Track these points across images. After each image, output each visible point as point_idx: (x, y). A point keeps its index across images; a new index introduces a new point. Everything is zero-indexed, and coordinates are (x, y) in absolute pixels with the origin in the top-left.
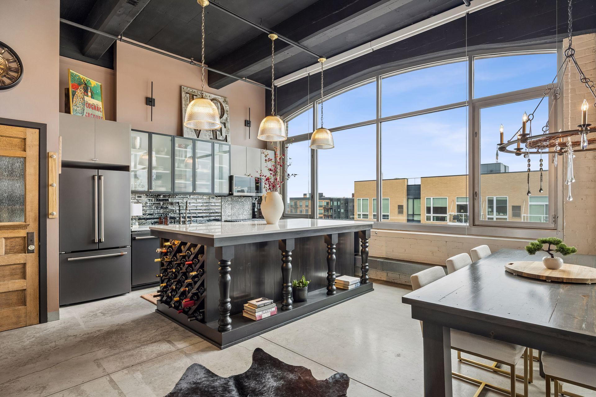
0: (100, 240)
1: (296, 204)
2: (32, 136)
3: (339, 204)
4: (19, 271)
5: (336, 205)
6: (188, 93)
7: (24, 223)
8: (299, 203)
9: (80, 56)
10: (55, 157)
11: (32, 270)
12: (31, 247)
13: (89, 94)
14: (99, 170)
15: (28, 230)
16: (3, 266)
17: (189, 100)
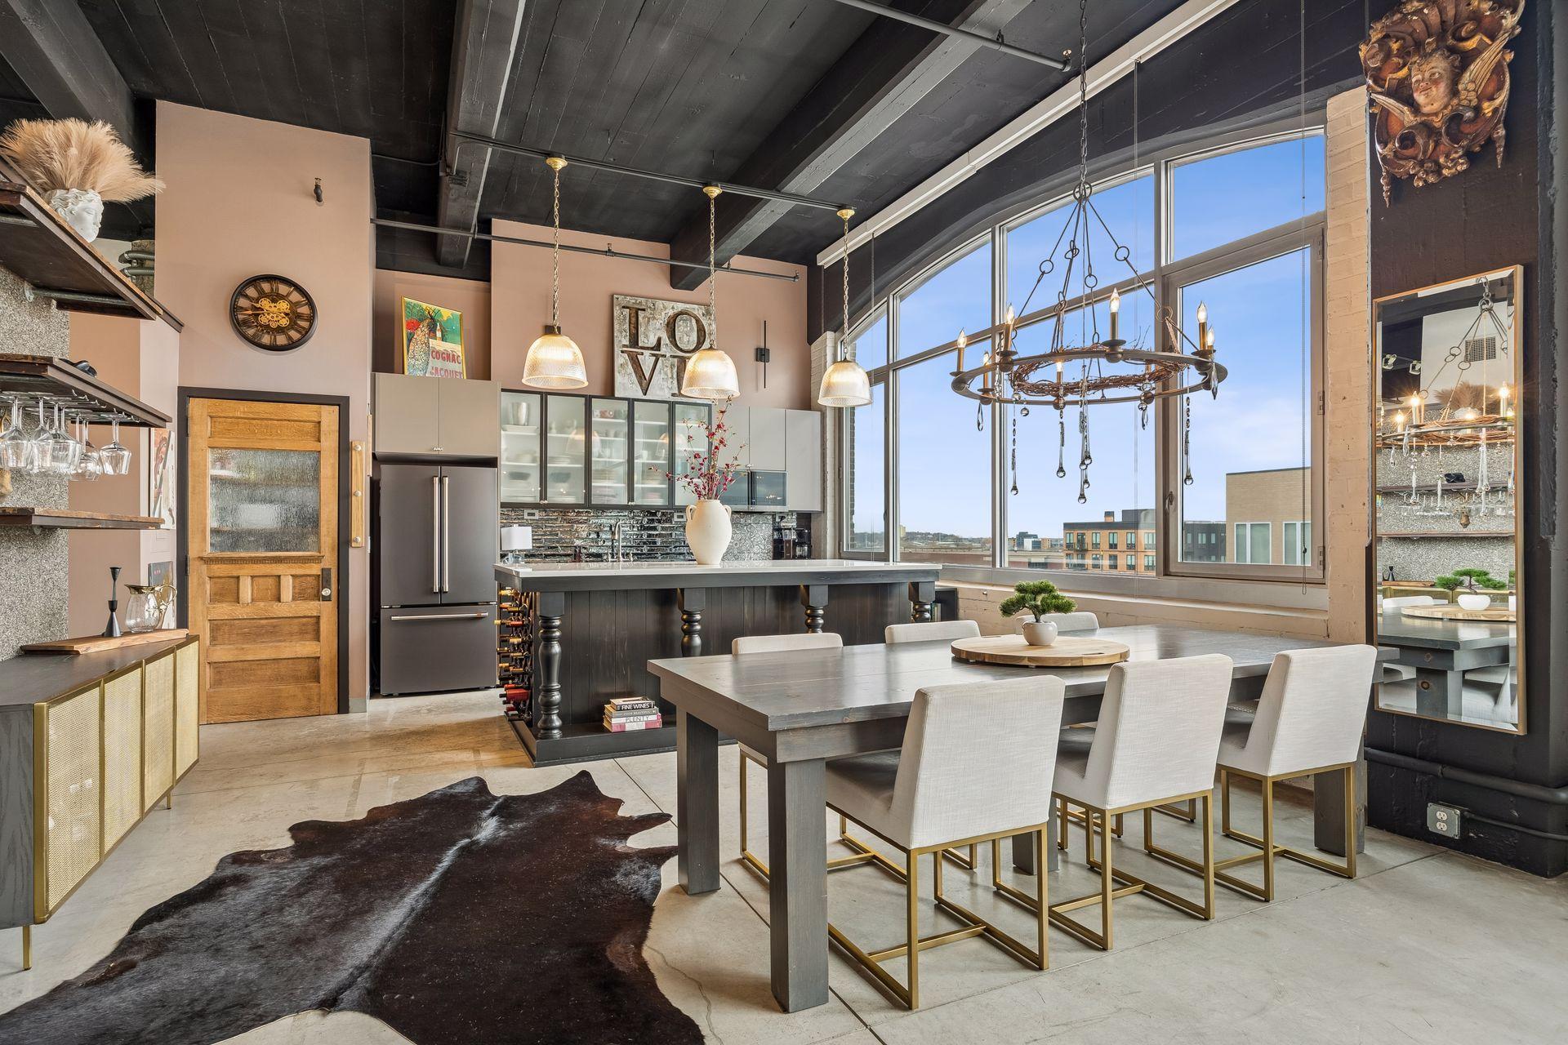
0: (441, 589)
1: (1081, 541)
2: (329, 415)
3: (1213, 541)
4: (310, 628)
5: (1204, 542)
6: (627, 308)
7: (318, 554)
8: (1090, 537)
9: (435, 267)
10: (360, 448)
11: (328, 626)
12: (326, 592)
13: (439, 334)
14: (443, 467)
15: (322, 565)
16: (289, 618)
17: (627, 321)
